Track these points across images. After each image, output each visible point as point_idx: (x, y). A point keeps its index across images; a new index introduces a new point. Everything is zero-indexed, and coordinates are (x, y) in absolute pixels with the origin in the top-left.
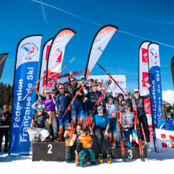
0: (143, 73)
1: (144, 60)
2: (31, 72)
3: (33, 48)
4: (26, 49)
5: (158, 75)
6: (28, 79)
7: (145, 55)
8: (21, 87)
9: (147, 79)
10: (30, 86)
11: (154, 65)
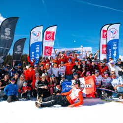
0: (103, 45)
1: (104, 37)
2: (38, 48)
8: (33, 56)
10: (38, 55)
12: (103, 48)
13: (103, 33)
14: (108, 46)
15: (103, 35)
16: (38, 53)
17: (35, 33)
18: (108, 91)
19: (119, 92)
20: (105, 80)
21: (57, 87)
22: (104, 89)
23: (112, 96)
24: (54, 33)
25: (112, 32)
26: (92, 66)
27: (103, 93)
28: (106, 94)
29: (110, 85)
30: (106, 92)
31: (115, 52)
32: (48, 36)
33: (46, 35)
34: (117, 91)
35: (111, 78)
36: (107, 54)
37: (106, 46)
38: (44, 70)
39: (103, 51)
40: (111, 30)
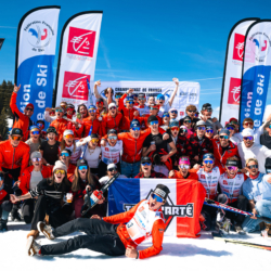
0: (232, 79)
1: (236, 57)
2: (43, 74)
3: (45, 30)
5: (261, 84)
6: (39, 84)
7: (240, 46)
9: (237, 90)
11: (257, 64)
12: (231, 88)
13: (236, 44)
14: (246, 84)
15: (235, 50)
17: (33, 27)
18: (233, 213)
19: (264, 218)
20: (229, 181)
21: (93, 197)
22: (223, 206)
23: (245, 228)
24: (94, 33)
25: (258, 44)
26: (196, 138)
27: (219, 218)
28: (228, 222)
29: (241, 197)
30: (228, 215)
31: (259, 103)
32: (76, 40)
33: (71, 37)
34: (257, 214)
35: (246, 177)
36: (240, 104)
37: (241, 82)
38: (57, 144)
39: (231, 95)
40: (257, 37)
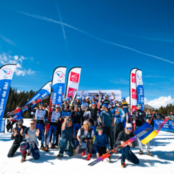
2: (60, 90)
4: (58, 75)
5: (141, 91)
8: (55, 98)
10: (60, 97)
16: (60, 95)
32: (73, 76)
33: (71, 75)
